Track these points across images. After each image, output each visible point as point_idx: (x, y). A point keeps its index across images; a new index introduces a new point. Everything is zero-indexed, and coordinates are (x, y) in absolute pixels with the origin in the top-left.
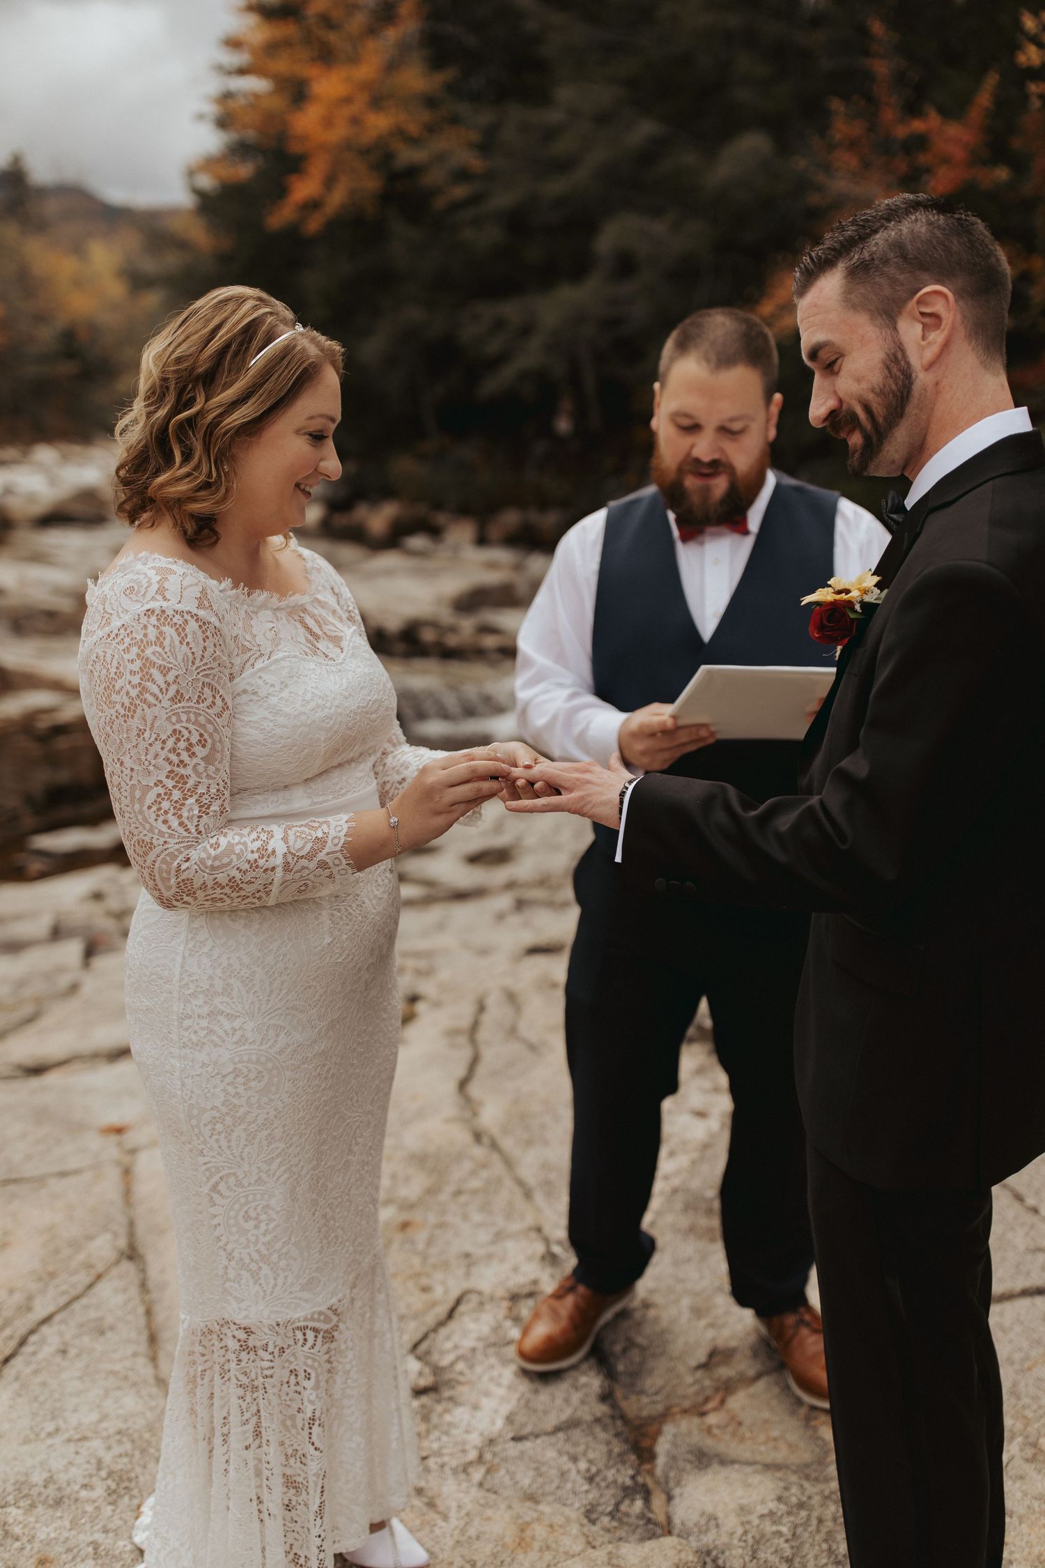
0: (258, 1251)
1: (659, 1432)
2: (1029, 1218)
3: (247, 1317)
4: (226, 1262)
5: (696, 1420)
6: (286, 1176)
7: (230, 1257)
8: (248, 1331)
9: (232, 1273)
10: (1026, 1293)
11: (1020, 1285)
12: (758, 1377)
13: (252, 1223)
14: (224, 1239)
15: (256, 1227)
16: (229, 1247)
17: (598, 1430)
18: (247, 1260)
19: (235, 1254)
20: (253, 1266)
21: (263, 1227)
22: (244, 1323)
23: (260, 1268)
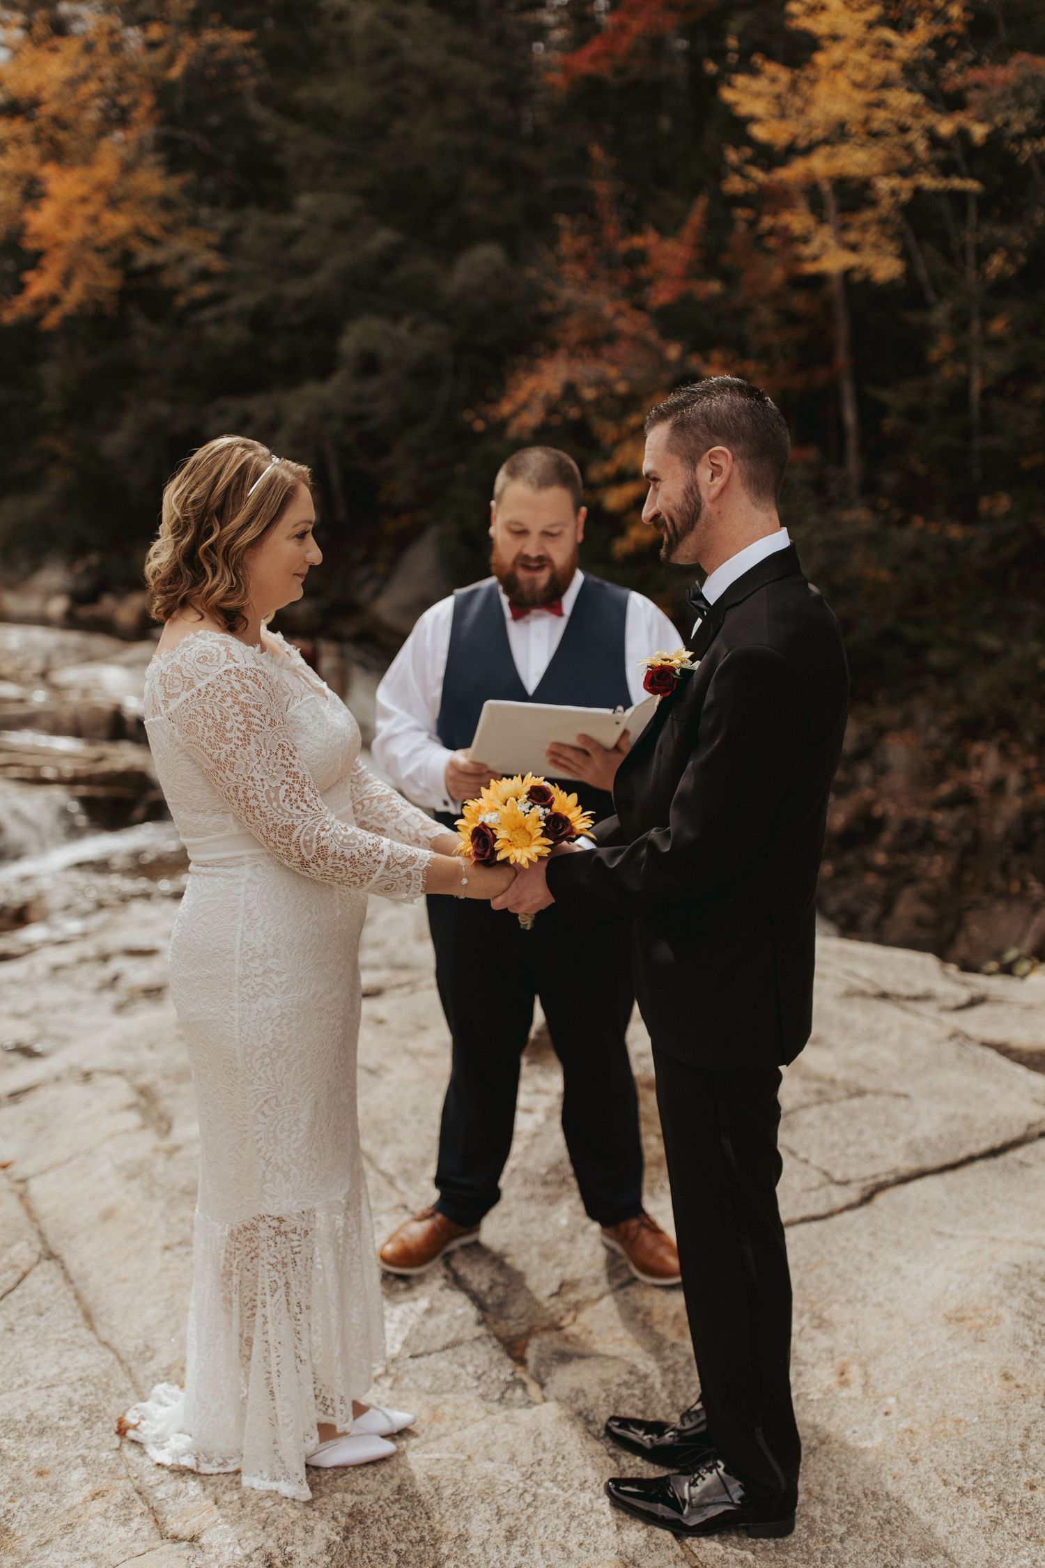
0: (290, 1155)
1: (526, 1345)
2: (803, 1167)
3: (279, 1209)
4: (264, 1168)
5: (555, 1334)
6: (312, 1095)
7: (268, 1163)
8: (280, 1220)
9: (268, 1176)
10: (804, 1220)
11: (800, 1214)
12: (601, 1297)
13: (286, 1134)
14: (264, 1150)
15: (289, 1137)
16: (268, 1155)
17: (478, 1345)
18: (281, 1164)
19: (273, 1160)
20: (285, 1168)
21: (294, 1136)
22: (277, 1214)
23: (290, 1170)
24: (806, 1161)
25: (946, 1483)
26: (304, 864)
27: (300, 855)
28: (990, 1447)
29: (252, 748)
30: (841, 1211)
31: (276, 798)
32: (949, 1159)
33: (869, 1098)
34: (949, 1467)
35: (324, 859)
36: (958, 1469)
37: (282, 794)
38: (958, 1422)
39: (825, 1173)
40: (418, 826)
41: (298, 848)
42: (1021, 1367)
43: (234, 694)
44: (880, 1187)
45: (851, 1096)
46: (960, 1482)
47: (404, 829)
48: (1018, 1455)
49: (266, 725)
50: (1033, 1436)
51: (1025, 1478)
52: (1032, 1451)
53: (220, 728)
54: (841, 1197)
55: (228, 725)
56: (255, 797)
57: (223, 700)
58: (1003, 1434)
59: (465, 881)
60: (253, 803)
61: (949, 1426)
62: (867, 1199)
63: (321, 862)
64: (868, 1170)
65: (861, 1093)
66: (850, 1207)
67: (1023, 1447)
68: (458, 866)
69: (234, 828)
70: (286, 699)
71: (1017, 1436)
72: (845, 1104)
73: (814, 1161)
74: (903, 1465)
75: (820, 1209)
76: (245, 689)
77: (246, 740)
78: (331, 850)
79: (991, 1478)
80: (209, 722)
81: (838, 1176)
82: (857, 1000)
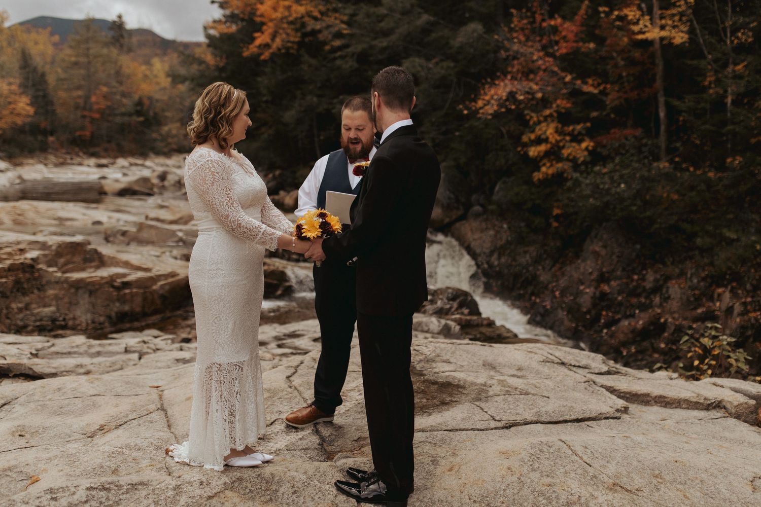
0: (224, 340)
3: (220, 361)
4: (215, 344)
6: (233, 318)
7: (216, 342)
8: (220, 365)
9: (216, 348)
13: (223, 332)
14: (215, 337)
16: (217, 339)
17: (315, 450)
18: (221, 343)
19: (218, 341)
20: (223, 345)
21: (226, 333)
22: (219, 363)
24: (486, 412)
25: (470, 499)
26: (233, 230)
27: (232, 226)
28: (492, 489)
29: (215, 187)
30: (492, 429)
31: (223, 204)
32: (554, 419)
33: (530, 396)
34: (473, 495)
35: (240, 228)
36: (476, 495)
37: (225, 204)
38: (484, 481)
39: (492, 417)
40: (287, 227)
41: (231, 223)
42: (516, 466)
43: (210, 168)
44: (515, 424)
45: (521, 394)
46: (476, 499)
47: (282, 228)
48: (502, 493)
49: (220, 179)
50: (510, 487)
51: (501, 500)
52: (508, 491)
53: (204, 180)
54: (493, 424)
55: (207, 179)
56: (216, 204)
57: (206, 170)
58: (499, 485)
59: (294, 245)
60: (215, 206)
61: (480, 483)
62: (508, 427)
63: (239, 229)
64: (512, 418)
65: (527, 394)
66: (496, 428)
67: (505, 490)
68: (292, 240)
69: (211, 218)
70: (231, 172)
71: (504, 486)
72: (516, 396)
73: (489, 413)
74: (457, 493)
75: (482, 427)
76: (213, 166)
77: (213, 184)
78: (242, 225)
79: (488, 499)
80: (201, 177)
81: (497, 418)
82: (547, 364)
